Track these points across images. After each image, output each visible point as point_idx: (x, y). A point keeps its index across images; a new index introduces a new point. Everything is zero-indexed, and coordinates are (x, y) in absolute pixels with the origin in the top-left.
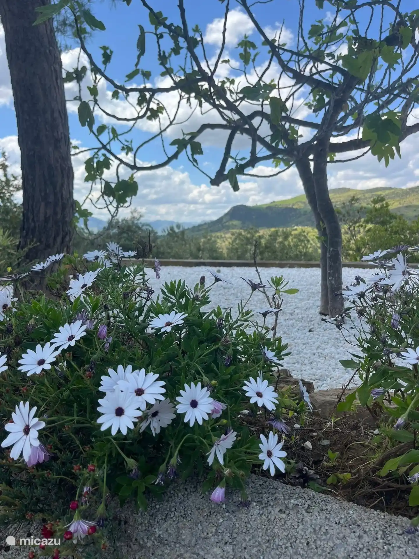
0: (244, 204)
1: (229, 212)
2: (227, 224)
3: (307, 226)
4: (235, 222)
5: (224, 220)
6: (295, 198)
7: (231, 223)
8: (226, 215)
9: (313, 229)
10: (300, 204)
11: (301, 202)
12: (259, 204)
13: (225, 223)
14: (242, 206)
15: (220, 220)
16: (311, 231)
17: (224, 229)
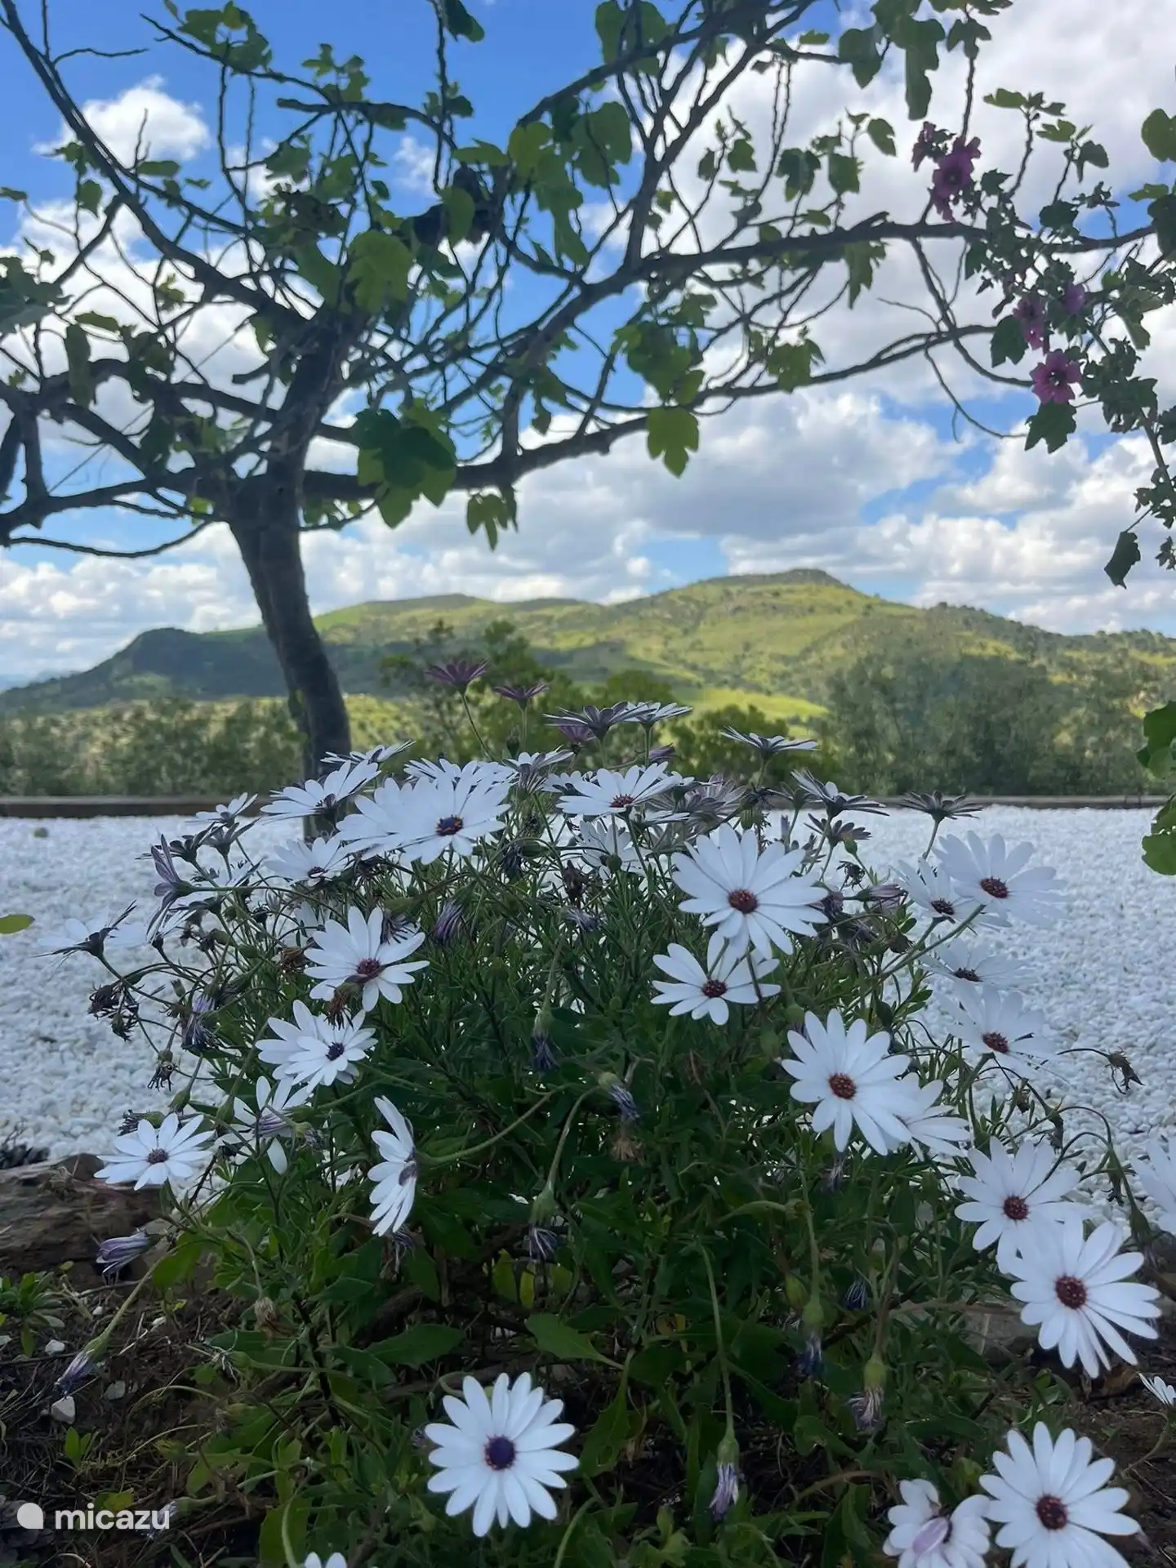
0: (178, 625)
1: (130, 647)
2: (125, 682)
3: (365, 692)
4: (151, 679)
5: (116, 672)
6: (327, 615)
7: (136, 679)
8: (121, 656)
9: (380, 703)
10: (342, 632)
11: (344, 626)
12: (224, 627)
13: (118, 679)
14: (171, 630)
15: (101, 672)
16: (376, 707)
17: (113, 700)
